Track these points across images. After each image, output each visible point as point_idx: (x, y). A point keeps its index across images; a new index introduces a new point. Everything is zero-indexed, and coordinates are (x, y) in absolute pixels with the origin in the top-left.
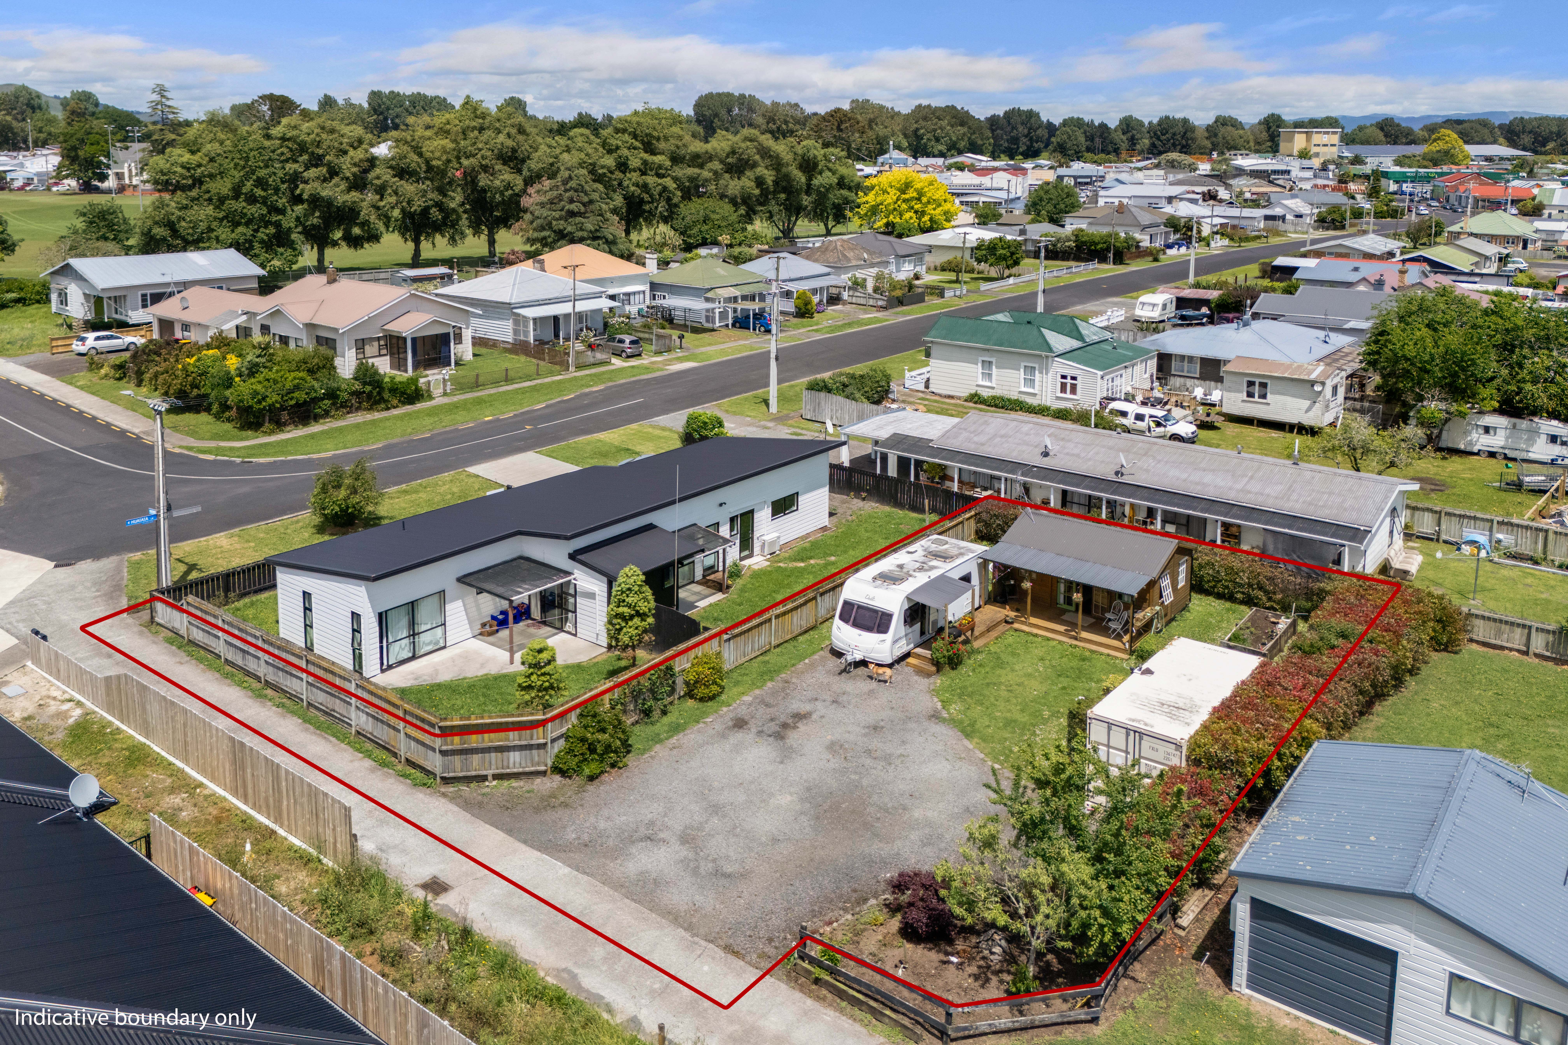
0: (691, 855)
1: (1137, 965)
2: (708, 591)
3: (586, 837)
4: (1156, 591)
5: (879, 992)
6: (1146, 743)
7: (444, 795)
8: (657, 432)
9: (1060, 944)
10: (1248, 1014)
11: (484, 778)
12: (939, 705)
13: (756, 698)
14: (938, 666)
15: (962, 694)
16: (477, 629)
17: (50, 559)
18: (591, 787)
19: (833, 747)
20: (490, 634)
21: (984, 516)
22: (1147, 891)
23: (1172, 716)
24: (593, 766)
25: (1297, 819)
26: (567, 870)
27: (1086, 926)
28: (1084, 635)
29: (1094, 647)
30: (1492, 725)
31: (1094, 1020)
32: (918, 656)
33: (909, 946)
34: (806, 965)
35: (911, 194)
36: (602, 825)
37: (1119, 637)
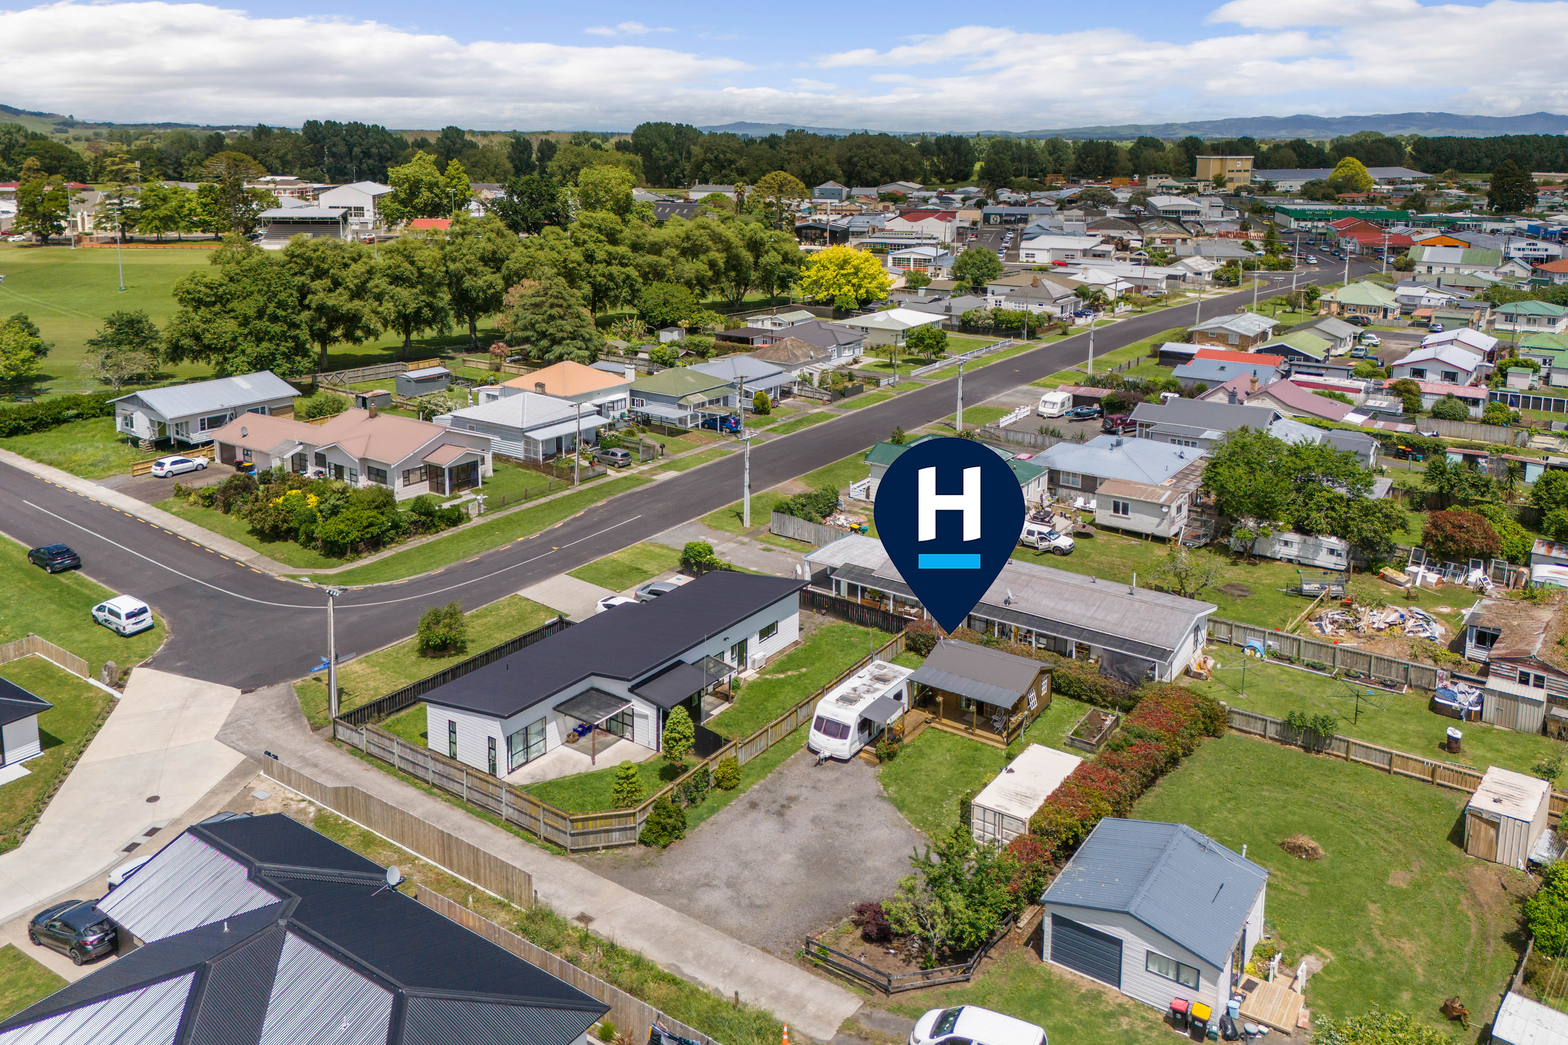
0: (735, 895)
1: (993, 950)
2: (718, 701)
3: (668, 885)
4: (1025, 701)
5: (851, 970)
6: (1006, 820)
7: (573, 860)
8: (658, 550)
9: (949, 942)
10: (1050, 973)
11: (597, 849)
12: (882, 787)
13: (761, 786)
14: (881, 759)
15: (897, 778)
16: (565, 737)
17: (236, 686)
18: (665, 852)
19: (815, 820)
20: (574, 742)
21: (912, 635)
22: (996, 912)
23: (1022, 803)
24: (666, 838)
25: (1081, 869)
26: (661, 906)
27: (962, 932)
28: (978, 731)
29: (984, 741)
30: (1228, 791)
31: (968, 980)
32: (867, 752)
33: (867, 945)
34: (809, 957)
35: (849, 269)
36: (677, 877)
37: (1000, 734)
